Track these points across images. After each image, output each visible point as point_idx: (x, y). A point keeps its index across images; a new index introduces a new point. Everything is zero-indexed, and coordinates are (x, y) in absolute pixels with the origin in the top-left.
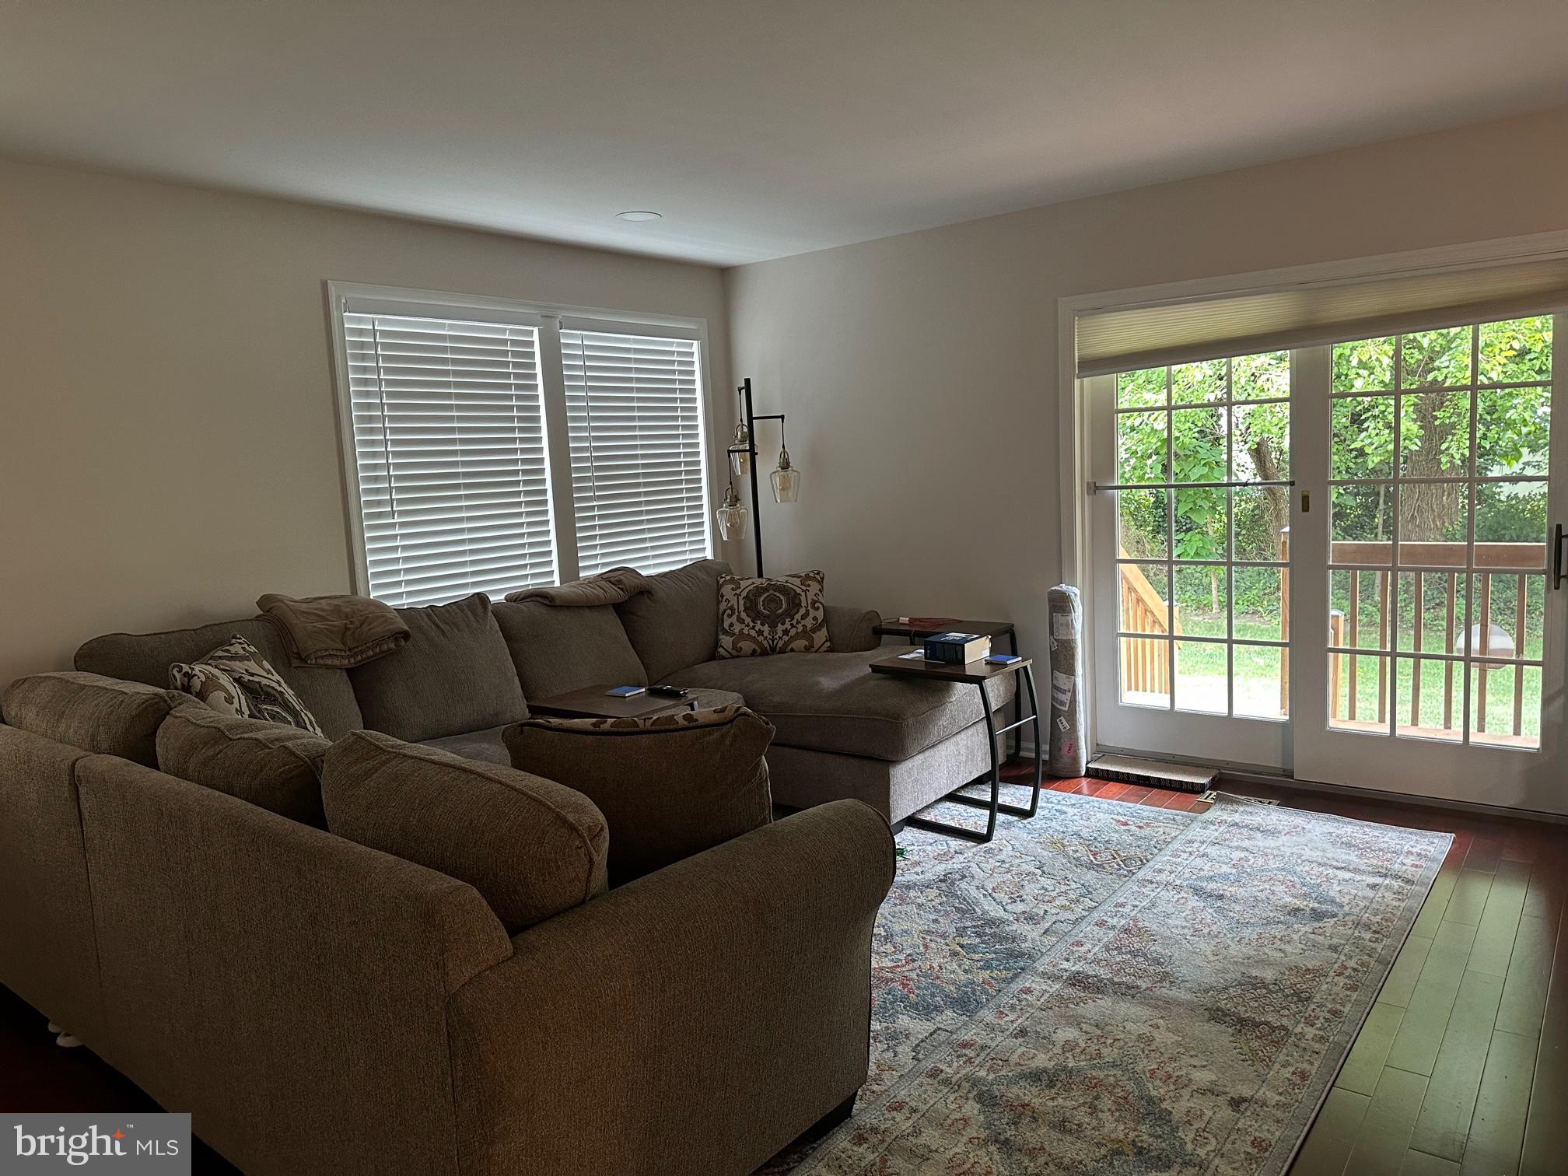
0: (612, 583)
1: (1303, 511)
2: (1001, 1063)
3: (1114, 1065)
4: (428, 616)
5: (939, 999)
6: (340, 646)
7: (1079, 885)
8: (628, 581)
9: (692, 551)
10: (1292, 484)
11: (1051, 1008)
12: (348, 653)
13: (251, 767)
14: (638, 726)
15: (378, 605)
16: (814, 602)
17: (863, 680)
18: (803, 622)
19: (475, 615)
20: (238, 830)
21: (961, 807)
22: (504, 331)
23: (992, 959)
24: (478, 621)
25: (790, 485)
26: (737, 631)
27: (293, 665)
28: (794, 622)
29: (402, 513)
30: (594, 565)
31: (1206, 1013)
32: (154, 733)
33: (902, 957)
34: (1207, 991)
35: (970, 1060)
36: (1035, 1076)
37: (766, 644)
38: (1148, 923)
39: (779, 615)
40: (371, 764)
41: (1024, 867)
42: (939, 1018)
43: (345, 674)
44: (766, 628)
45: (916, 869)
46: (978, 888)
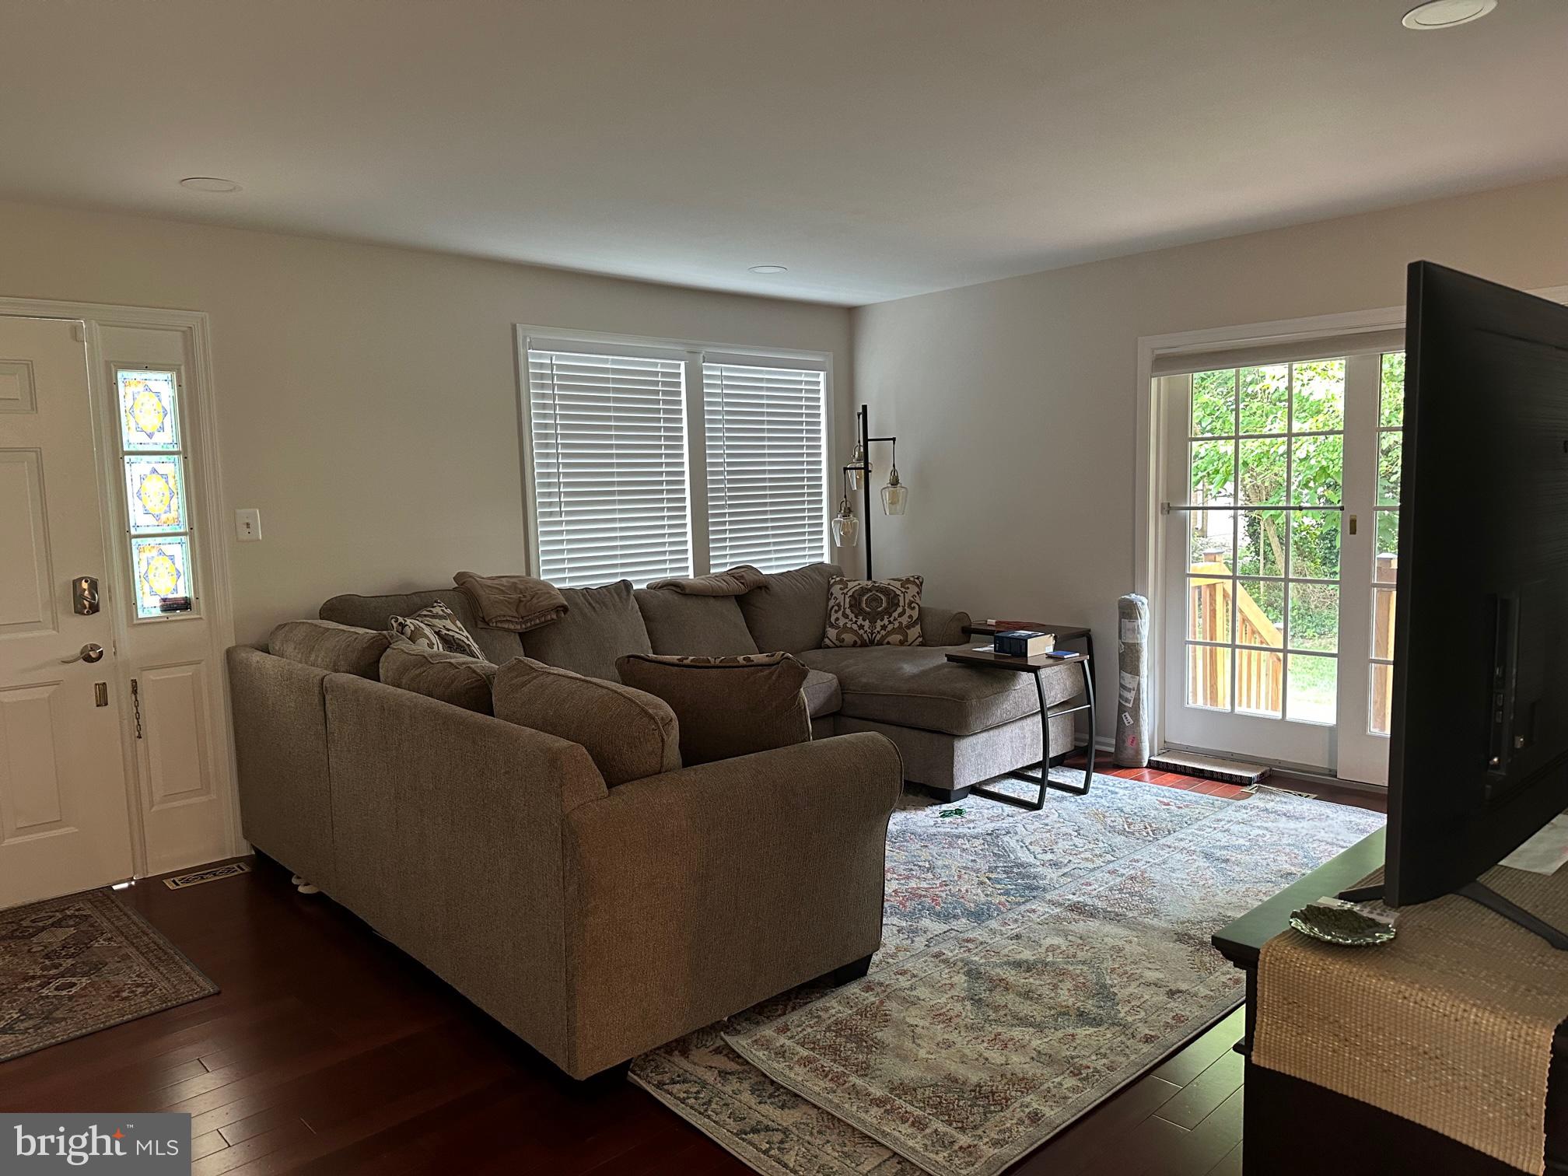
0: (735, 578)
1: (1351, 533)
2: (993, 954)
3: (1084, 963)
4: (583, 595)
5: (959, 911)
6: (515, 614)
7: (1106, 845)
8: (750, 577)
9: (811, 556)
10: (1342, 508)
11: (1047, 924)
12: (521, 620)
13: (446, 680)
14: (710, 662)
15: (546, 585)
16: (911, 602)
17: (941, 667)
18: (900, 619)
19: (620, 598)
20: (435, 716)
21: (1024, 784)
22: (656, 365)
23: (1012, 889)
24: (622, 602)
25: (898, 501)
26: (841, 625)
27: (479, 626)
28: (892, 619)
29: (568, 513)
30: (722, 563)
31: (1175, 937)
32: (378, 661)
33: (938, 882)
34: (1183, 923)
35: (969, 950)
36: (1018, 964)
37: (865, 636)
38: (1156, 875)
39: (879, 613)
40: (527, 677)
41: (1064, 830)
42: (955, 923)
43: (518, 637)
44: (867, 624)
45: (969, 825)
46: (1017, 841)
